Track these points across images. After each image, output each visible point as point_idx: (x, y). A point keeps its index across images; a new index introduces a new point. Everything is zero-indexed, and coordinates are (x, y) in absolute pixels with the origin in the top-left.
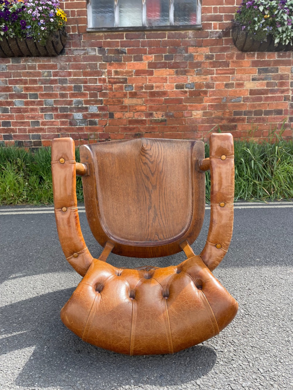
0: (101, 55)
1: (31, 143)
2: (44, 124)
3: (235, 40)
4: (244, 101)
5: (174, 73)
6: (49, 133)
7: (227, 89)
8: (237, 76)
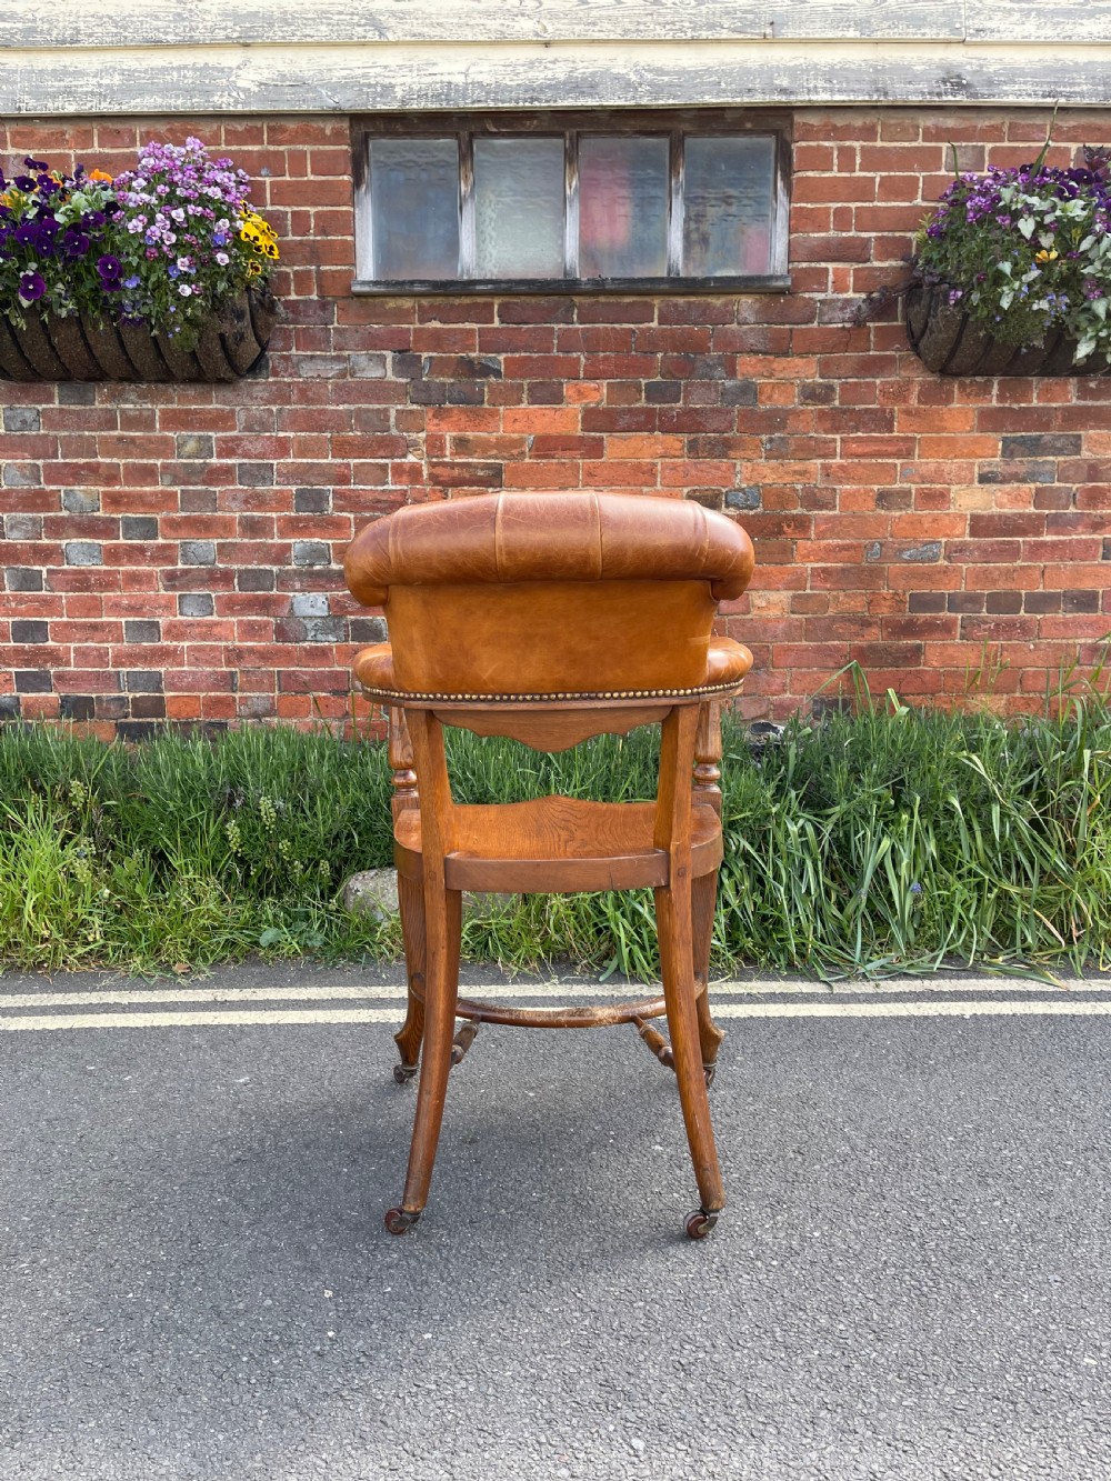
0: (404, 380)
1: (122, 706)
2: (176, 632)
3: (917, 334)
4: (948, 558)
5: (682, 449)
6: (194, 669)
7: (883, 512)
8: (925, 463)
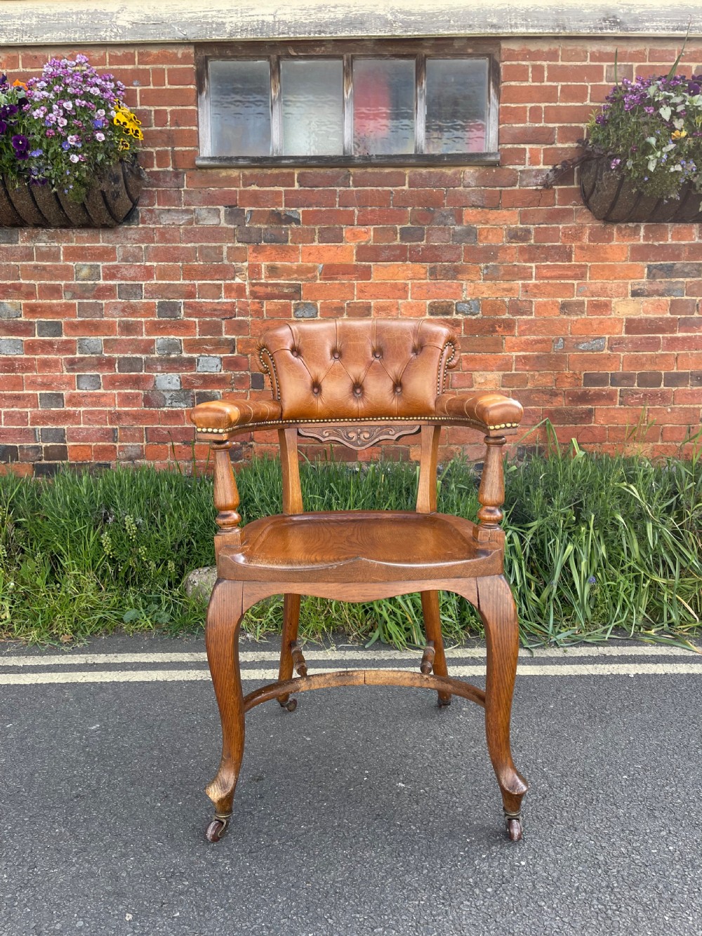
0: (232, 226)
1: (37, 453)
2: (74, 401)
3: (587, 194)
4: (611, 348)
5: (426, 273)
6: (87, 426)
7: (565, 317)
8: (594, 283)
